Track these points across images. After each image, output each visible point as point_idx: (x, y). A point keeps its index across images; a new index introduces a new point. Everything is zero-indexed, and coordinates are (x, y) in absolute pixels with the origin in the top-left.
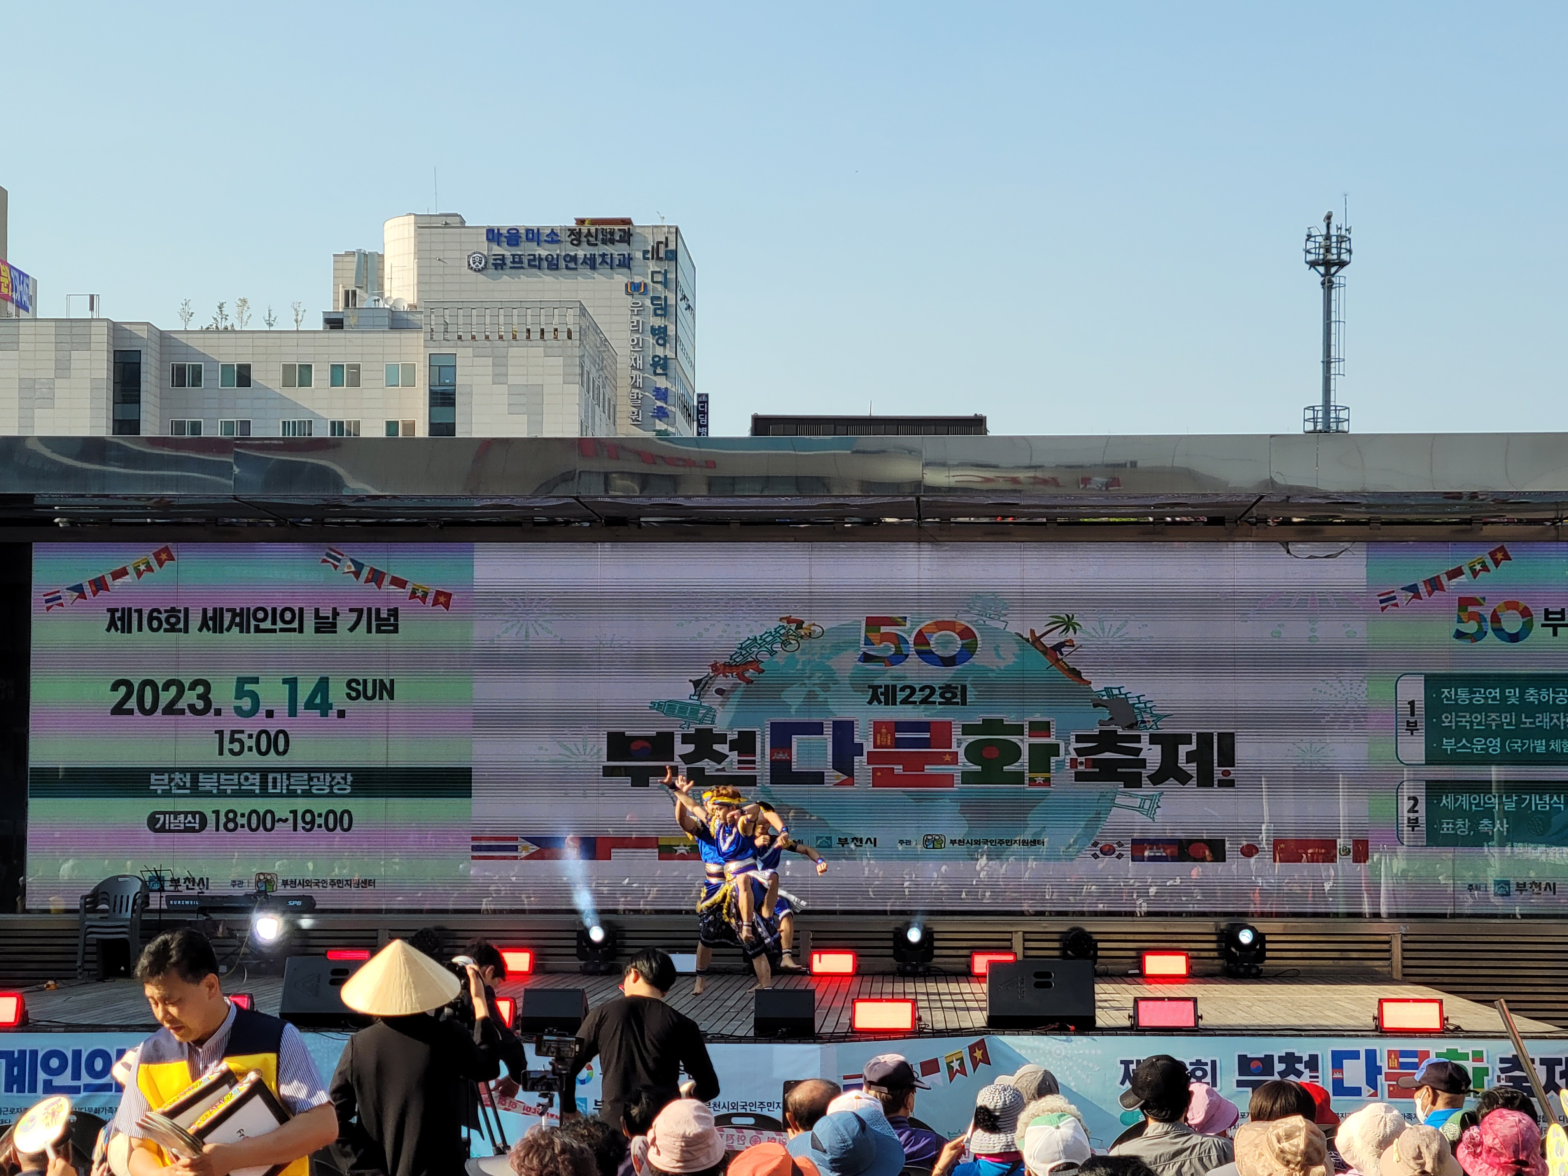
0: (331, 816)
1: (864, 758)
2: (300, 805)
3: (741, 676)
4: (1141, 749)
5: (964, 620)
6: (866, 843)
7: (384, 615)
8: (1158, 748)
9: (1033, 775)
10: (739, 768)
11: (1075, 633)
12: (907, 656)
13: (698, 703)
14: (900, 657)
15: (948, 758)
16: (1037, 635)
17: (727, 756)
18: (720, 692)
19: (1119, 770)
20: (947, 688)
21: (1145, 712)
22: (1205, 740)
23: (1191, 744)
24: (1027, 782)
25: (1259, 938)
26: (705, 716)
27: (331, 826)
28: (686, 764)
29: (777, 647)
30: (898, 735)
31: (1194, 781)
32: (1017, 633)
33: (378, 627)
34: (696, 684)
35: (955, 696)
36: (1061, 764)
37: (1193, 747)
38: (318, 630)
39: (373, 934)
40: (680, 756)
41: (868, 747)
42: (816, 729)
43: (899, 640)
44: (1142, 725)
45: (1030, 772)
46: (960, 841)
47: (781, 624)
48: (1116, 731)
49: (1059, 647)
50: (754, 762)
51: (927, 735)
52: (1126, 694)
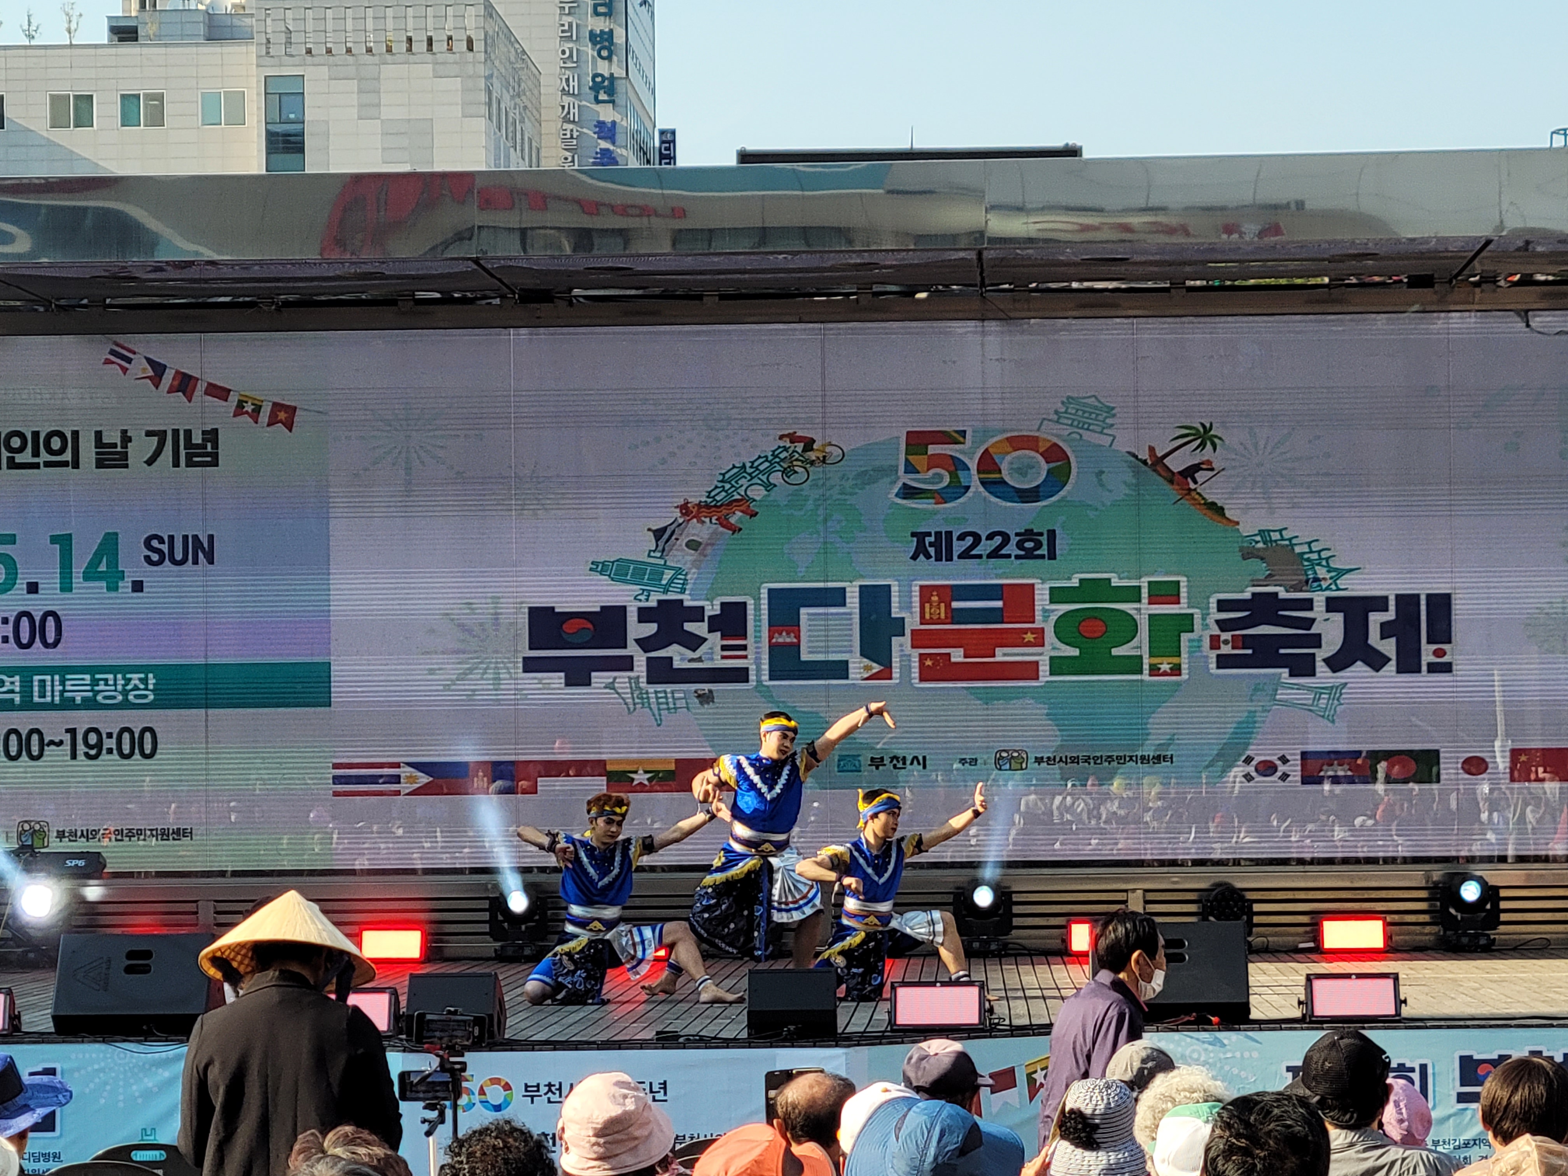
0: (126, 736)
1: (907, 639)
2: (83, 720)
3: (724, 523)
4: (1313, 620)
5: (1051, 433)
6: (912, 763)
7: (197, 439)
8: (1339, 617)
9: (1155, 660)
10: (723, 657)
11: (1215, 449)
12: (968, 488)
13: (662, 562)
14: (958, 489)
15: (1029, 637)
16: (1160, 454)
17: (705, 640)
18: (693, 545)
19: (1282, 651)
20: (1029, 535)
21: (1319, 564)
22: (1407, 602)
23: (1386, 610)
24: (1146, 671)
25: (1490, 893)
26: (671, 581)
27: (126, 750)
28: (645, 651)
29: (776, 478)
30: (955, 605)
31: (1392, 666)
32: (1129, 453)
33: (189, 457)
34: (658, 534)
35: (1039, 545)
36: (1196, 645)
37: (1390, 615)
38: (100, 464)
39: (191, 907)
40: (637, 641)
41: (913, 622)
42: (837, 597)
43: (956, 465)
44: (1315, 584)
45: (1151, 656)
46: (1049, 758)
47: (782, 444)
48: (1276, 594)
49: (1191, 472)
50: (744, 647)
51: (999, 604)
52: (1290, 540)
